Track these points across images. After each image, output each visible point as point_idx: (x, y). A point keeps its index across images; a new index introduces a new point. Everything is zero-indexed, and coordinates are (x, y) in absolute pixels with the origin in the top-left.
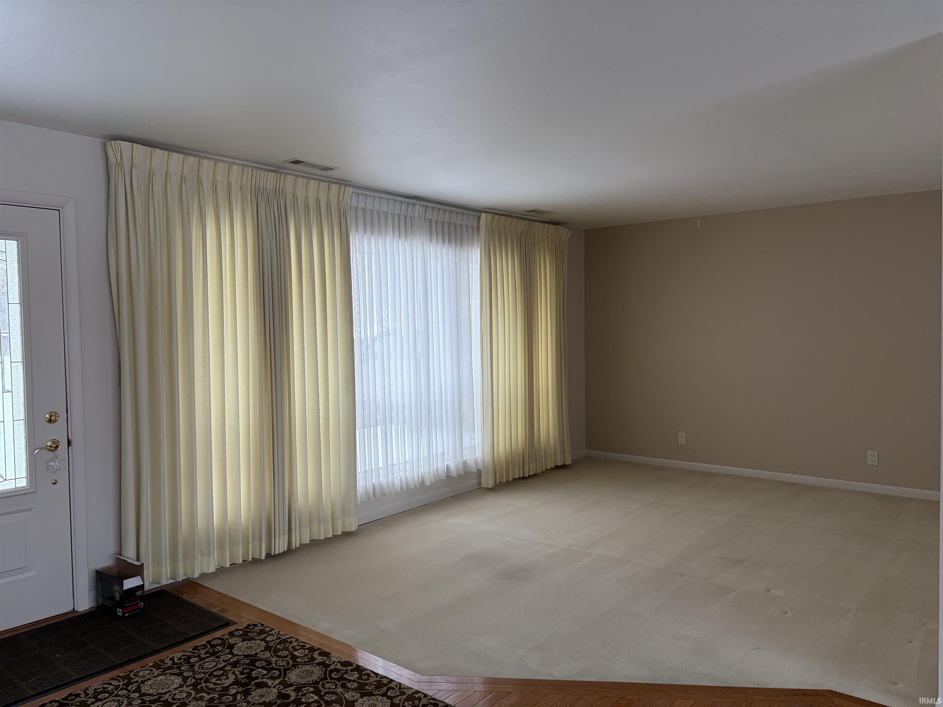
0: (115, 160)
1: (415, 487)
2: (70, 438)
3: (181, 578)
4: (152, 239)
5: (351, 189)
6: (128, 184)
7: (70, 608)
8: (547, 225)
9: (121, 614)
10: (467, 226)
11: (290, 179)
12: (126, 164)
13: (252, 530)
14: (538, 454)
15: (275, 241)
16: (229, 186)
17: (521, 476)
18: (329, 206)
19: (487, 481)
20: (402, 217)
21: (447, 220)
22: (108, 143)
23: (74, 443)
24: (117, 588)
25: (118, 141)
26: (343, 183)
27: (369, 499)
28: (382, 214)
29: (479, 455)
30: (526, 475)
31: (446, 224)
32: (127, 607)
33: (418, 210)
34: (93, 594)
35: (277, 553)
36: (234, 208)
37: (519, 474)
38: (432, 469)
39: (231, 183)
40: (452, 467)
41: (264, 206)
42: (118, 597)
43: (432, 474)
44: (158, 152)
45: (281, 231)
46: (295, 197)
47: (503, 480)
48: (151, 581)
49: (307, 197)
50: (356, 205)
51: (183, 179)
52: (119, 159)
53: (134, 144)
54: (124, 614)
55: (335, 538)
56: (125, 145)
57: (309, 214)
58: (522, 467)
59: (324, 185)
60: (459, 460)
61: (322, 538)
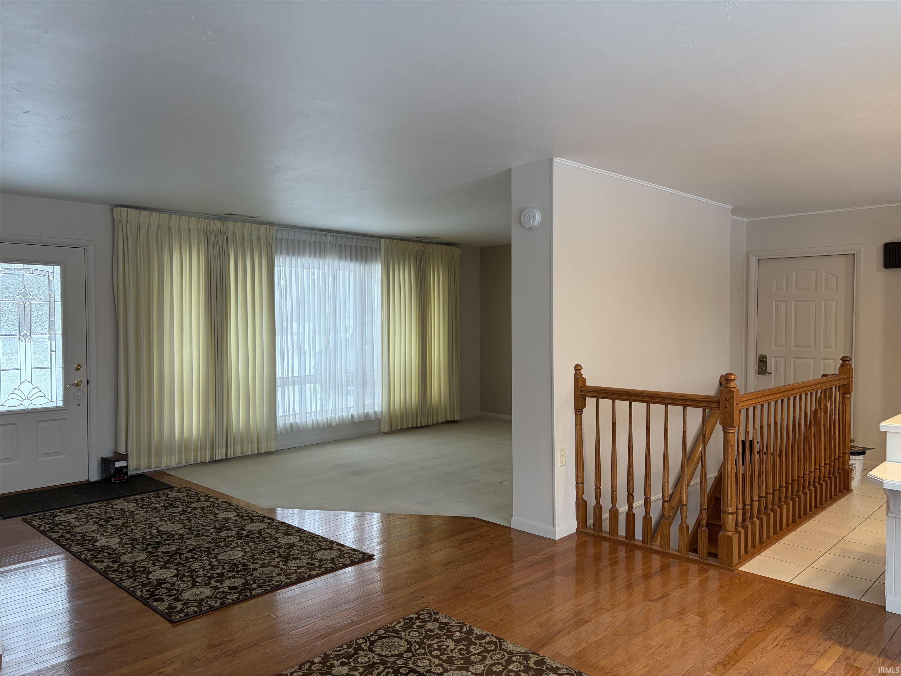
0: (117, 219)
1: (324, 427)
2: (88, 380)
3: (153, 469)
4: (139, 264)
5: (276, 228)
6: (125, 233)
7: (86, 479)
8: (440, 246)
9: (113, 481)
10: (371, 248)
11: (231, 223)
12: (124, 220)
13: (200, 443)
14: (430, 411)
15: (219, 263)
16: (189, 229)
17: (415, 426)
18: (259, 238)
19: (385, 427)
20: (317, 243)
21: (354, 244)
22: (114, 209)
23: (90, 382)
24: (112, 466)
25: (119, 208)
26: (270, 224)
27: (287, 432)
28: (301, 242)
29: (378, 409)
30: (419, 425)
31: (353, 247)
32: (118, 477)
33: (329, 239)
34: (100, 472)
35: (217, 459)
36: (192, 242)
37: (413, 424)
38: (337, 415)
39: (190, 228)
40: (355, 415)
41: (212, 241)
42: (112, 471)
43: (337, 419)
44: (144, 212)
45: (224, 256)
46: (234, 234)
47: (398, 427)
48: (135, 468)
49: (243, 234)
50: (281, 237)
51: (159, 227)
52: (120, 218)
53: (129, 209)
54: (115, 481)
55: (259, 455)
56: (123, 209)
57: (244, 245)
58: (415, 420)
59: (255, 226)
60: (361, 411)
61: (250, 453)
